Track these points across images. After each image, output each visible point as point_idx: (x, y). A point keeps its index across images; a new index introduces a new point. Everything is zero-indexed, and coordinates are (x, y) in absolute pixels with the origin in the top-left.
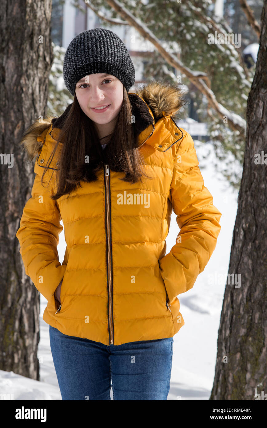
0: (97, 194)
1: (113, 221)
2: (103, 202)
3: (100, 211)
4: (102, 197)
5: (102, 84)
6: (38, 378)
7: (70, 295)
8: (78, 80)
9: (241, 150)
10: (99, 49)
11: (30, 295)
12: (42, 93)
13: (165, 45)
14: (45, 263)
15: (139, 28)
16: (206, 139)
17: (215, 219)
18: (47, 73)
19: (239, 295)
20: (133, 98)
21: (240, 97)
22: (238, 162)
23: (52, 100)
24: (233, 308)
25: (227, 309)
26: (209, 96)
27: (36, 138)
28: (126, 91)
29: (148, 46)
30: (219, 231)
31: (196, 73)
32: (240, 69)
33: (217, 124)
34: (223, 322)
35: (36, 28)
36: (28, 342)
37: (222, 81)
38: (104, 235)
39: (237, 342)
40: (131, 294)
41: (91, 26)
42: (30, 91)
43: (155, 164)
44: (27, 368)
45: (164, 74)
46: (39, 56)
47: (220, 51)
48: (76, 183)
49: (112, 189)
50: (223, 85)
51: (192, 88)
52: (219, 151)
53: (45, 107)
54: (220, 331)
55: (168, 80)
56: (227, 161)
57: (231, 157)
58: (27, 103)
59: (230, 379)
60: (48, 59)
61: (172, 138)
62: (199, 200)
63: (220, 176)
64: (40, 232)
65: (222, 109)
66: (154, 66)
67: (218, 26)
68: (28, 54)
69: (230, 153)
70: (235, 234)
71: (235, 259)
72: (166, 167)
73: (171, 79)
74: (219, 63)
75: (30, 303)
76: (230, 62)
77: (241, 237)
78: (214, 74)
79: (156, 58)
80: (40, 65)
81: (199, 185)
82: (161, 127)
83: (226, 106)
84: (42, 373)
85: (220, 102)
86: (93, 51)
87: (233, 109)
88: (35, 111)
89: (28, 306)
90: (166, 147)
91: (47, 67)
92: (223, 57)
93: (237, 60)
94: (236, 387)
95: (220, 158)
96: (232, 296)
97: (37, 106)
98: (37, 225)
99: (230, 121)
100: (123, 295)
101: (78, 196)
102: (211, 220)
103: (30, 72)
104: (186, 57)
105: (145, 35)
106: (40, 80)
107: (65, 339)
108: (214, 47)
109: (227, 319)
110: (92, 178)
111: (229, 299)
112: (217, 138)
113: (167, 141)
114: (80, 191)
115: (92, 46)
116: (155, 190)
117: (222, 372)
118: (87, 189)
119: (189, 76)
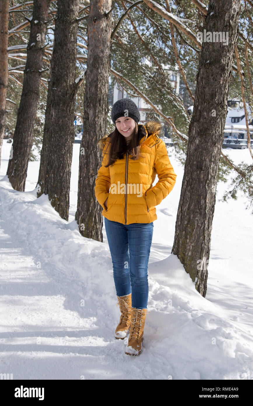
0: (123, 164)
1: (128, 175)
2: (125, 167)
3: (123, 170)
4: (125, 165)
5: (125, 120)
6: (102, 241)
7: (110, 204)
8: (116, 120)
9: (186, 149)
10: (123, 107)
11: (99, 207)
12: (104, 124)
13: (155, 106)
14: (101, 192)
15: (144, 98)
16: (172, 145)
17: (173, 177)
18: (106, 116)
19: (184, 207)
20: (140, 127)
21: (186, 127)
22: (184, 154)
23: (108, 128)
24: (182, 213)
25: (180, 213)
26: (173, 127)
27: (103, 142)
28: (136, 123)
29: (149, 106)
30: (175, 182)
31: (168, 117)
32: (186, 115)
33: (176, 138)
34: (178, 218)
35: (102, 97)
36: (98, 226)
37: (178, 120)
38: (125, 181)
39: (183, 227)
40: (133, 204)
41: (125, 97)
42: (99, 123)
43: (147, 153)
44: (98, 237)
45: (155, 117)
46: (103, 109)
47: (178, 108)
48: (115, 160)
49: (129, 162)
50: (179, 122)
51: (166, 123)
52: (177, 149)
53: (105, 130)
54: (177, 222)
55: (156, 120)
56: (180, 153)
57: (182, 152)
58: (98, 128)
59: (181, 242)
60: (106, 110)
61: (155, 142)
62: (167, 169)
63: (177, 159)
64: (103, 180)
65: (178, 132)
66: (150, 114)
67: (177, 98)
68: (99, 108)
69: (181, 150)
70: (183, 182)
71: (183, 193)
72: (152, 154)
73: (158, 119)
74: (177, 113)
75: (99, 210)
76: (182, 112)
77: (186, 184)
78: (175, 117)
79: (152, 111)
80: (103, 113)
81: (167, 163)
82: (151, 138)
83: (180, 131)
84: (104, 239)
85: (178, 129)
86: (121, 108)
87: (183, 132)
88: (101, 132)
89: (98, 212)
90: (152, 146)
91: (106, 113)
92: (179, 110)
93: (184, 112)
94: (183, 245)
95: (177, 152)
96: (182, 208)
97: (102, 130)
98: (102, 178)
99: (182, 137)
100: (130, 205)
101: (116, 165)
102: (171, 178)
103: (99, 115)
104: (163, 110)
105: (147, 101)
106: (103, 119)
107: (109, 222)
108: (175, 106)
109: (180, 218)
110: (121, 157)
111: (180, 209)
112: (176, 144)
113: (152, 143)
114: (116, 163)
115: (121, 106)
116: (146, 163)
117: (177, 239)
118: (119, 162)
119: (165, 118)
